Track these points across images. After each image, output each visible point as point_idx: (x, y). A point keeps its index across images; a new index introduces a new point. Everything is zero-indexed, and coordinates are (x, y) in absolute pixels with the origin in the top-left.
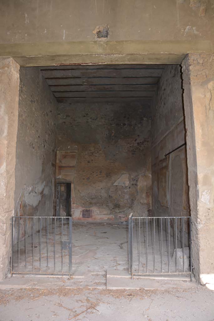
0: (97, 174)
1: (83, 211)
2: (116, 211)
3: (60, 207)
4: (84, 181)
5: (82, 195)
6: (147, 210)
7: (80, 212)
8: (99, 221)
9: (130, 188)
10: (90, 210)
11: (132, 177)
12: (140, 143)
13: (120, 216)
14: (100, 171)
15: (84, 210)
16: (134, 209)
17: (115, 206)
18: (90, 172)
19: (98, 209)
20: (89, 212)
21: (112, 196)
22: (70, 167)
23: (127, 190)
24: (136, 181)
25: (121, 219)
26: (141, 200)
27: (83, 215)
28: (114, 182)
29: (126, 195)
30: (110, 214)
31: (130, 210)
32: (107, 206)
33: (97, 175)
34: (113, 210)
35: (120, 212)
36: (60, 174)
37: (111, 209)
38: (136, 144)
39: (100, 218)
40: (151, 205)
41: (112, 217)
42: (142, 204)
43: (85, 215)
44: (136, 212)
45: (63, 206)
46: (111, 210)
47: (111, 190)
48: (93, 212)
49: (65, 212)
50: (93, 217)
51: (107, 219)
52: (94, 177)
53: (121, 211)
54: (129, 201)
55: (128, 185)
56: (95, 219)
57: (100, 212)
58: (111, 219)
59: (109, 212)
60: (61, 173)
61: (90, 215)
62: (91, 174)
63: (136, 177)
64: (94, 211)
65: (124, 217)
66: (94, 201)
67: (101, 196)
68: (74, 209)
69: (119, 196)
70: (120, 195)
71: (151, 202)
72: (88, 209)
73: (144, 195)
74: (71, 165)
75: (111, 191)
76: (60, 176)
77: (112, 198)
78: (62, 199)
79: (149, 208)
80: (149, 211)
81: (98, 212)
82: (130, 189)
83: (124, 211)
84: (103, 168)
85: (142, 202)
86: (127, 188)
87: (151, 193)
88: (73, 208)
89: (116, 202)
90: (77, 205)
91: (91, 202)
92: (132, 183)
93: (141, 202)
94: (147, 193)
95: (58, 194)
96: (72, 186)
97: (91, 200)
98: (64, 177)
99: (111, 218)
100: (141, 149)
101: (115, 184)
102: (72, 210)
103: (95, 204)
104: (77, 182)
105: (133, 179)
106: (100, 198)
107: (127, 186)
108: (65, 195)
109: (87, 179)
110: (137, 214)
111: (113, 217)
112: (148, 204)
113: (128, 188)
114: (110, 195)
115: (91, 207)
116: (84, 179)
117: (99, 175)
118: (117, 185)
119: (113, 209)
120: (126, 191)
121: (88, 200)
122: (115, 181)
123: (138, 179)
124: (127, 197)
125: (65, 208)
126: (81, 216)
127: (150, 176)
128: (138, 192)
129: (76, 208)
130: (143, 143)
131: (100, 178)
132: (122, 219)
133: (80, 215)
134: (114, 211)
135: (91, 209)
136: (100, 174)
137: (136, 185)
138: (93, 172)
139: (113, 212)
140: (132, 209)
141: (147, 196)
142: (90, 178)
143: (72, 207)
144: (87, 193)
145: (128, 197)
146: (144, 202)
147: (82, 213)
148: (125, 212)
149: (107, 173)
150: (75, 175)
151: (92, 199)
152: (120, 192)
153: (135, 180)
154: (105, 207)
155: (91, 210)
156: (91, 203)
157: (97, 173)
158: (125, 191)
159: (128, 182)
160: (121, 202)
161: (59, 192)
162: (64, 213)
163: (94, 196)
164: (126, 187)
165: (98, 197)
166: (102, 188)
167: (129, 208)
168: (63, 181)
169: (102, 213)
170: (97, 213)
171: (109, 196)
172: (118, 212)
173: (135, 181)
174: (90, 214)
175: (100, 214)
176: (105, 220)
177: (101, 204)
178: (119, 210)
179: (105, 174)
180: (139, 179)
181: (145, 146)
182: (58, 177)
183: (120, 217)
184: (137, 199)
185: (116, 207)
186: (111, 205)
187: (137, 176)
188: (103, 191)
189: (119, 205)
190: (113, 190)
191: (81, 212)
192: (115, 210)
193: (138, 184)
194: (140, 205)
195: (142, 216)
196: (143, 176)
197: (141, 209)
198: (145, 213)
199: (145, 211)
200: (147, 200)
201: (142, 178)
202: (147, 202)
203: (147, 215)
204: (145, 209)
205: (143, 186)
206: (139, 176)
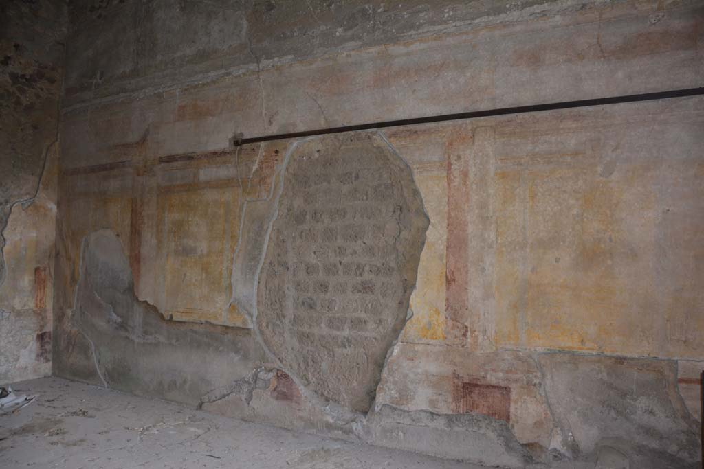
6: (35, 336)
12: (23, 76)
26: (14, 298)
38: (7, 77)
40: (50, 315)
42: (19, 314)
71: (49, 305)
73: (26, 281)
79: (42, 327)
80: (41, 337)
85: (18, 307)
87: (53, 274)
93: (13, 309)
94: (37, 270)
100: (25, 100)
112: (40, 313)
123: (8, 215)
127: (51, 210)
130: (30, 81)
141: (39, 282)
146: (27, 308)
180: (11, 217)
181: (38, 96)
193: (5, 235)
194: (8, 317)
195: (17, 360)
196: (26, 205)
197: (14, 332)
198: (28, 348)
199: (29, 342)
200: (37, 300)
201: (23, 214)
202: (37, 306)
203: (34, 356)
204: (30, 332)
205: (23, 246)
206: (8, 206)
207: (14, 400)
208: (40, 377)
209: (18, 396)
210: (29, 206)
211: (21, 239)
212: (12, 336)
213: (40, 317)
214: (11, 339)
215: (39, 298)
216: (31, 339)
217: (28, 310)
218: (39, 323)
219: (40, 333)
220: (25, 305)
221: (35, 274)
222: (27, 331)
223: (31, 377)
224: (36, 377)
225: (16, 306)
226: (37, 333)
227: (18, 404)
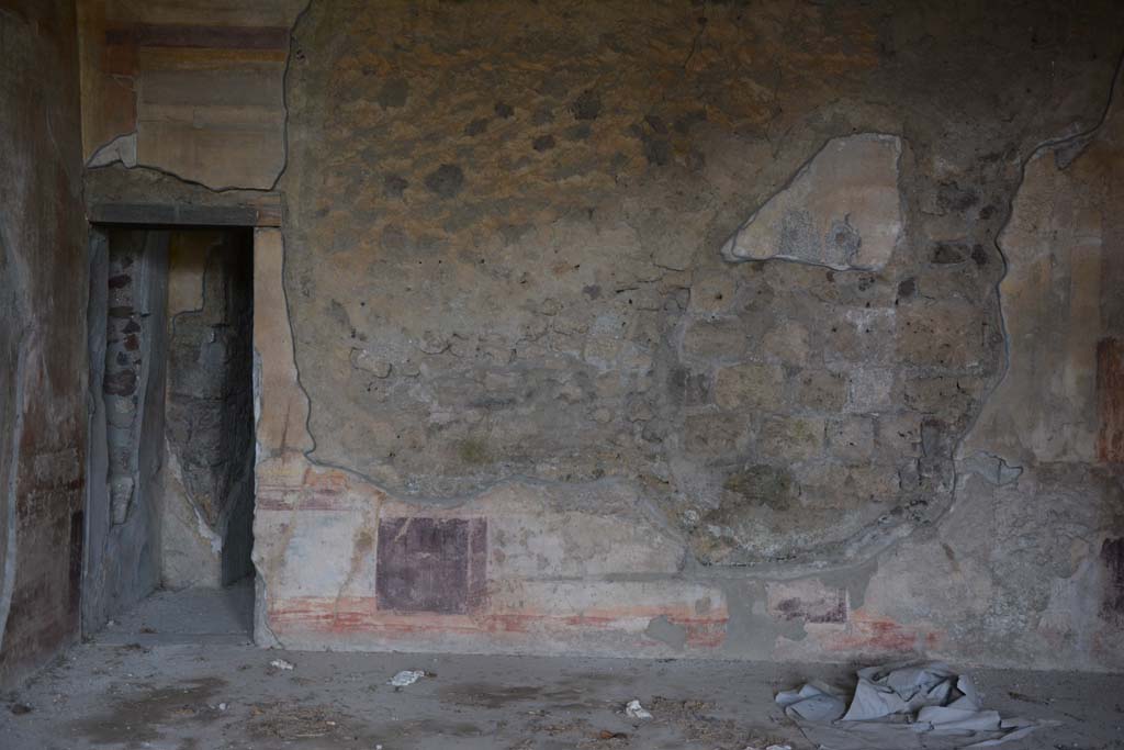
0: (546, 128)
1: (386, 535)
2: (749, 547)
3: (153, 478)
4: (394, 202)
5: (370, 359)
6: (1099, 544)
7: (349, 549)
8: (562, 647)
9: (906, 289)
10: (456, 523)
11: (941, 166)
13: (788, 593)
14: (576, 91)
15: (403, 520)
16: (944, 530)
17: (733, 488)
18: (468, 106)
19: (552, 518)
20: (450, 549)
21: (702, 377)
22: (245, 40)
23: (876, 312)
24: (986, 213)
25: (800, 636)
26: (1032, 427)
27: (383, 577)
28: (726, 218)
29: (859, 372)
30: (682, 573)
31: (904, 531)
32: (653, 485)
33: (543, 143)
34: (715, 530)
35: (788, 557)
36: (120, 117)
37: (694, 517)
39: (573, 621)
41: (703, 605)
42: (1046, 474)
43: (408, 576)
44: (967, 566)
45: (188, 460)
46: (692, 531)
47: (697, 309)
48: (491, 546)
49: (212, 526)
50: (496, 605)
51: (643, 622)
52: (505, 163)
53: (800, 539)
54: (890, 432)
55: (891, 262)
56: (512, 623)
57: (571, 549)
58: (689, 631)
59: (671, 551)
60: (140, 106)
61: (459, 582)
62: (477, 127)
63: (990, 170)
64: (501, 539)
65: (831, 606)
66: (503, 430)
67: (582, 376)
68: (283, 517)
69: (779, 374)
70: (792, 371)
72: (440, 513)
73: (1070, 379)
74: (254, 21)
75: (703, 324)
76: (130, 141)
77: (705, 395)
78: (174, 396)
81: (552, 545)
82: (915, 307)
83: (832, 550)
84: (610, 56)
85: (1043, 453)
86: (880, 288)
88: (279, 506)
89: (742, 441)
90: (317, 470)
91: (480, 433)
92: (932, 233)
93: (1029, 458)
94: (1104, 347)
95: (132, 344)
96: (267, 254)
97: (472, 415)
98: (169, 158)
99: (693, 615)
101: (743, 246)
102: (264, 522)
103: (523, 458)
104: (324, 212)
105: (947, 184)
106: (575, 392)
107: (877, 264)
108: (212, 351)
109: (432, 183)
110: (984, 585)
111: (718, 602)
112: (1113, 477)
113: (892, 292)
114: (684, 359)
115: (473, 491)
116: (397, 183)
117: (567, 144)
118: (765, 250)
119: (712, 516)
120: (862, 320)
121: (441, 415)
122: (747, 214)
123: (1012, 189)
124: (872, 387)
125: (207, 479)
126: (364, 587)
128: (998, 338)
129: (312, 505)
131: (576, 179)
132: (809, 626)
133: (350, 580)
134: (729, 542)
135: (469, 513)
136: (582, 133)
137: (980, 257)
138: (504, 111)
139: (715, 554)
140: (925, 528)
142: (469, 174)
143: (262, 492)
144: (428, 334)
145: (882, 391)
146: (1071, 457)
147: (371, 560)
148: (850, 553)
149: (653, 121)
150: (301, 135)
151: (487, 405)
152: (795, 339)
153: (969, 201)
154: (626, 493)
155: (471, 529)
156: (472, 452)
157: (540, 115)
158: (853, 326)
159: (896, 229)
160: (807, 450)
161: (147, 327)
162: (205, 532)
163: (511, 380)
164: (869, 279)
165: (552, 382)
166: (593, 291)
167: (897, 511)
168: (156, 198)
169: (592, 567)
170: (544, 561)
171: (679, 379)
172: (772, 549)
173: (973, 213)
174: (459, 568)
175: (573, 569)
176: (622, 632)
177: (590, 469)
178: (776, 529)
179: (634, 128)
180: (1023, 191)
182: (105, 157)
183: (787, 606)
184: (984, 419)
185: (750, 497)
186: (693, 478)
187: (994, 157)
188: (607, 321)
189: (784, 482)
190: (716, 311)
191: (363, 542)
192: (729, 532)
193: (1005, 247)
194: (1015, 481)
195: (1042, 605)
196: (1071, 154)
197: (1030, 526)
198: (1076, 577)
199: (1080, 559)
200: (1103, 437)
201: (1061, 180)
202: (1103, 455)
203: (1093, 604)
204: (1081, 530)
205: (1059, 275)
206: (1017, 161)
207: (964, 719)
208: (1114, 670)
209: (981, 710)
210: (1080, 155)
211: (1052, 257)
212: (1026, 536)
213: (1115, 491)
214: (1023, 543)
215: (1110, 434)
216: (1085, 549)
217: (1073, 466)
218: (1112, 506)
219: (1114, 538)
220: (1064, 452)
221: (1099, 361)
222: (1070, 528)
223: (1086, 664)
224: (1100, 669)
225: (1036, 451)
226: (1104, 535)
227: (972, 733)
